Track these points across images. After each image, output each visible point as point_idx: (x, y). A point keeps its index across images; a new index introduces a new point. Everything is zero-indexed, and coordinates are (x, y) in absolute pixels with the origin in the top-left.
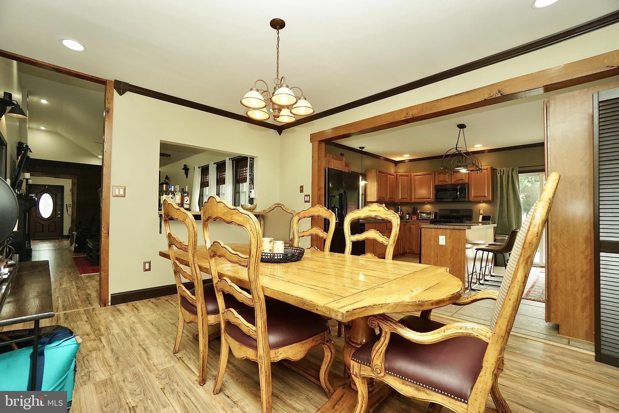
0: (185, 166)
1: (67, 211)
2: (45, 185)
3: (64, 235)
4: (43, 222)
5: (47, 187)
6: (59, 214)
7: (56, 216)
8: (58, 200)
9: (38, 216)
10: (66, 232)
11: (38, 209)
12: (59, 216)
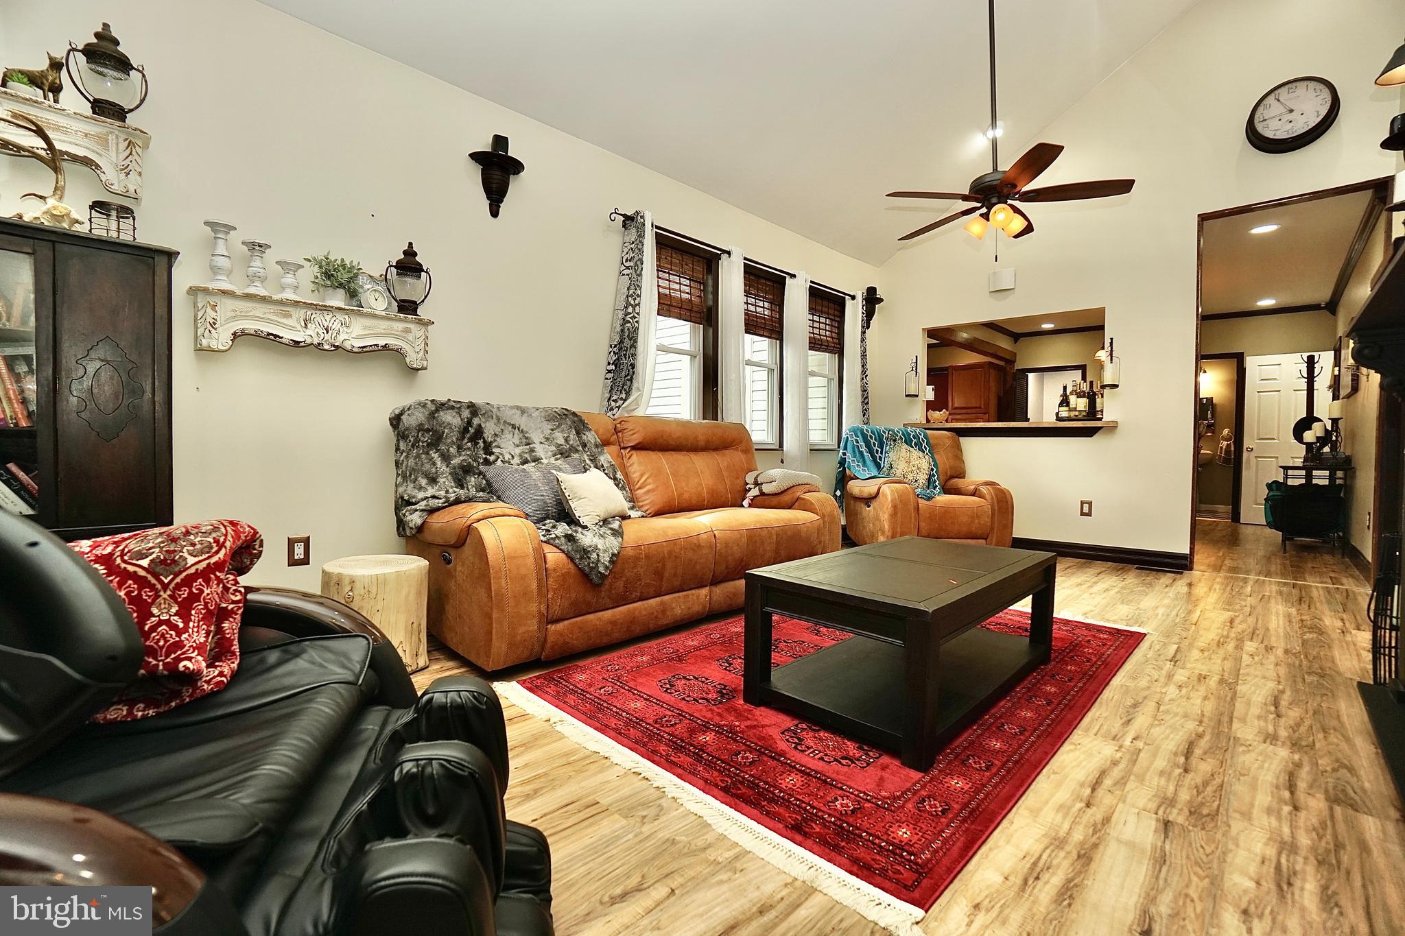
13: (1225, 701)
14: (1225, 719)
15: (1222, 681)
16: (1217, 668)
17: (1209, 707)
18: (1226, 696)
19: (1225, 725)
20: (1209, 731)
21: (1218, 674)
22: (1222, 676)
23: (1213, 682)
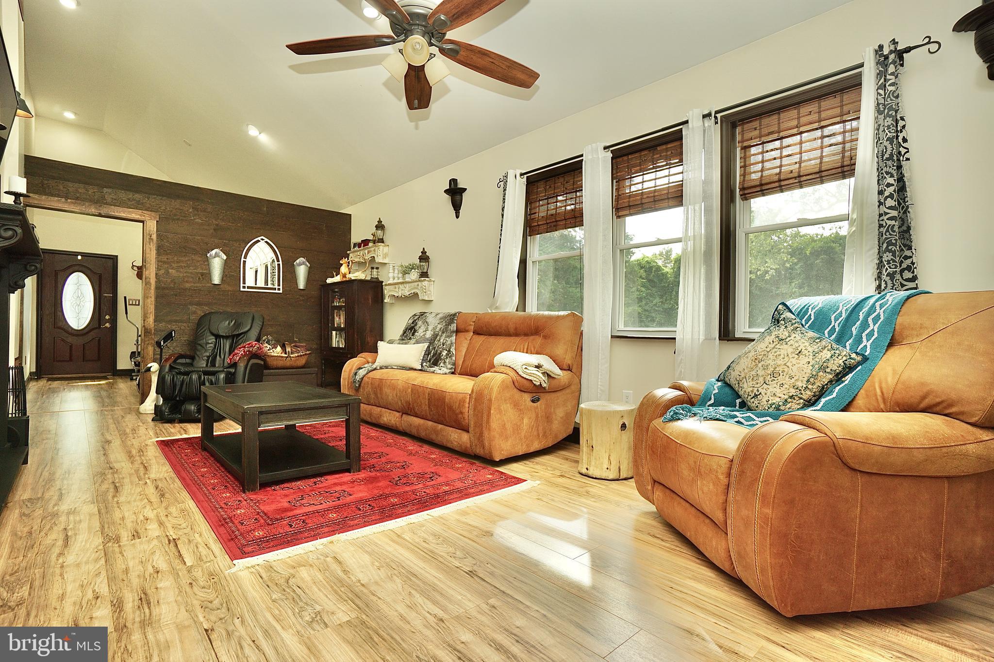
0: (453, 182)
1: (126, 313)
2: (76, 254)
3: (118, 368)
4: (70, 339)
5: (79, 257)
6: (107, 321)
7: (100, 325)
8: (104, 288)
9: (60, 324)
10: (124, 362)
11: (60, 309)
12: (108, 325)
13: (108, 523)
14: (103, 511)
15: (117, 539)
16: (129, 553)
17: (117, 515)
18: (109, 527)
19: (102, 508)
20: (110, 501)
21: (124, 545)
22: (120, 546)
23: (125, 536)
